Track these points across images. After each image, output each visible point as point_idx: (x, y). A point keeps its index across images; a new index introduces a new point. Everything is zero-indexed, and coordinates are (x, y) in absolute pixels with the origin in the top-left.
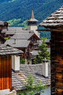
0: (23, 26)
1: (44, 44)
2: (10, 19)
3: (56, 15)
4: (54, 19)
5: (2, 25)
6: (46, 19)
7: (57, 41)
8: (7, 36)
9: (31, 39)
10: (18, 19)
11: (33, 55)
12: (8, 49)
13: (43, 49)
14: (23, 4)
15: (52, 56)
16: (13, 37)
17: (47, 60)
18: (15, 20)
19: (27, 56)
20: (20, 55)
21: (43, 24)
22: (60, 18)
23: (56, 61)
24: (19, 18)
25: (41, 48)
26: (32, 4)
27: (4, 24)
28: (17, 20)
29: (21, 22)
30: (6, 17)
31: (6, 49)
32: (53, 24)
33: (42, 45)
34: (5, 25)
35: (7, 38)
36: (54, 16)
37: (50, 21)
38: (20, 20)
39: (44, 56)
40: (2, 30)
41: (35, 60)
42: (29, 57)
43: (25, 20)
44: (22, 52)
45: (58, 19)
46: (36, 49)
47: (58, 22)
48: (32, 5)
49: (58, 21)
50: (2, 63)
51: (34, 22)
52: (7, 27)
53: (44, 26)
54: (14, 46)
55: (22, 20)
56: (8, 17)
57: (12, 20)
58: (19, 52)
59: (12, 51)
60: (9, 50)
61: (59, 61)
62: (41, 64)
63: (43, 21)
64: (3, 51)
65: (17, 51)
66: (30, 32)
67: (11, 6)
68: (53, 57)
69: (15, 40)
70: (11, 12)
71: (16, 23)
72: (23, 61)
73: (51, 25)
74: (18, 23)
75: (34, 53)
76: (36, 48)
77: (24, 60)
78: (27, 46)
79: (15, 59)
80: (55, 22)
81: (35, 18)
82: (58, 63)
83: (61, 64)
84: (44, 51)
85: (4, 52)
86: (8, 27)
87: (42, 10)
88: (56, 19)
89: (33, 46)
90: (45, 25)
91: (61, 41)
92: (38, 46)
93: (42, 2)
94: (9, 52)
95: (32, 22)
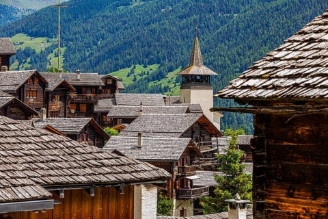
0: (166, 89)
1: (235, 151)
2: (123, 67)
3: (271, 64)
4: (264, 78)
5: (96, 87)
6: (242, 76)
7: (272, 142)
8: (114, 121)
9: (193, 132)
10: (149, 67)
11: (197, 187)
12: (123, 165)
13: (229, 167)
14: (166, 15)
15: (257, 187)
16: (135, 126)
17: (243, 201)
18: (139, 69)
19: (176, 190)
20: (161, 182)
21: (233, 92)
22: (282, 73)
23: (271, 201)
24: (151, 62)
25: (225, 164)
26: (195, 16)
27: (103, 84)
28: (146, 70)
29: (159, 76)
30: (110, 60)
31: (117, 166)
32: (260, 91)
33: (229, 154)
34: (106, 87)
35: (112, 130)
36: (264, 69)
37: (251, 82)
38: (154, 68)
39: (234, 189)
40: (96, 103)
41: (205, 202)
42: (184, 192)
43: (171, 70)
44: (167, 174)
45: (277, 77)
46: (209, 166)
47: (275, 87)
48: (195, 20)
49: (276, 84)
50: (106, 207)
51: (201, 76)
52: (113, 91)
53: (233, 97)
54: (135, 155)
55: (162, 68)
56: (117, 59)
57: (128, 70)
58: (157, 175)
59: (136, 171)
60: (126, 168)
61: (277, 200)
62: (225, 215)
63: (231, 84)
64: (108, 170)
65: (150, 172)
66: (188, 111)
67: (125, 23)
68: (259, 190)
69: (140, 135)
70: (125, 43)
71: (141, 80)
72: (163, 206)
73: (254, 94)
74: (149, 81)
75: (202, 179)
76: (209, 163)
77: (167, 202)
78: (177, 155)
79: (141, 196)
80: (265, 88)
81: (204, 64)
82: (276, 206)
83: (283, 211)
84: (234, 173)
85: (111, 173)
86: (117, 94)
87: (228, 36)
88: (270, 78)
89: (199, 155)
90: (237, 94)
91: (285, 143)
92: (213, 156)
93: (229, 12)
94: (126, 172)
95: (196, 76)
